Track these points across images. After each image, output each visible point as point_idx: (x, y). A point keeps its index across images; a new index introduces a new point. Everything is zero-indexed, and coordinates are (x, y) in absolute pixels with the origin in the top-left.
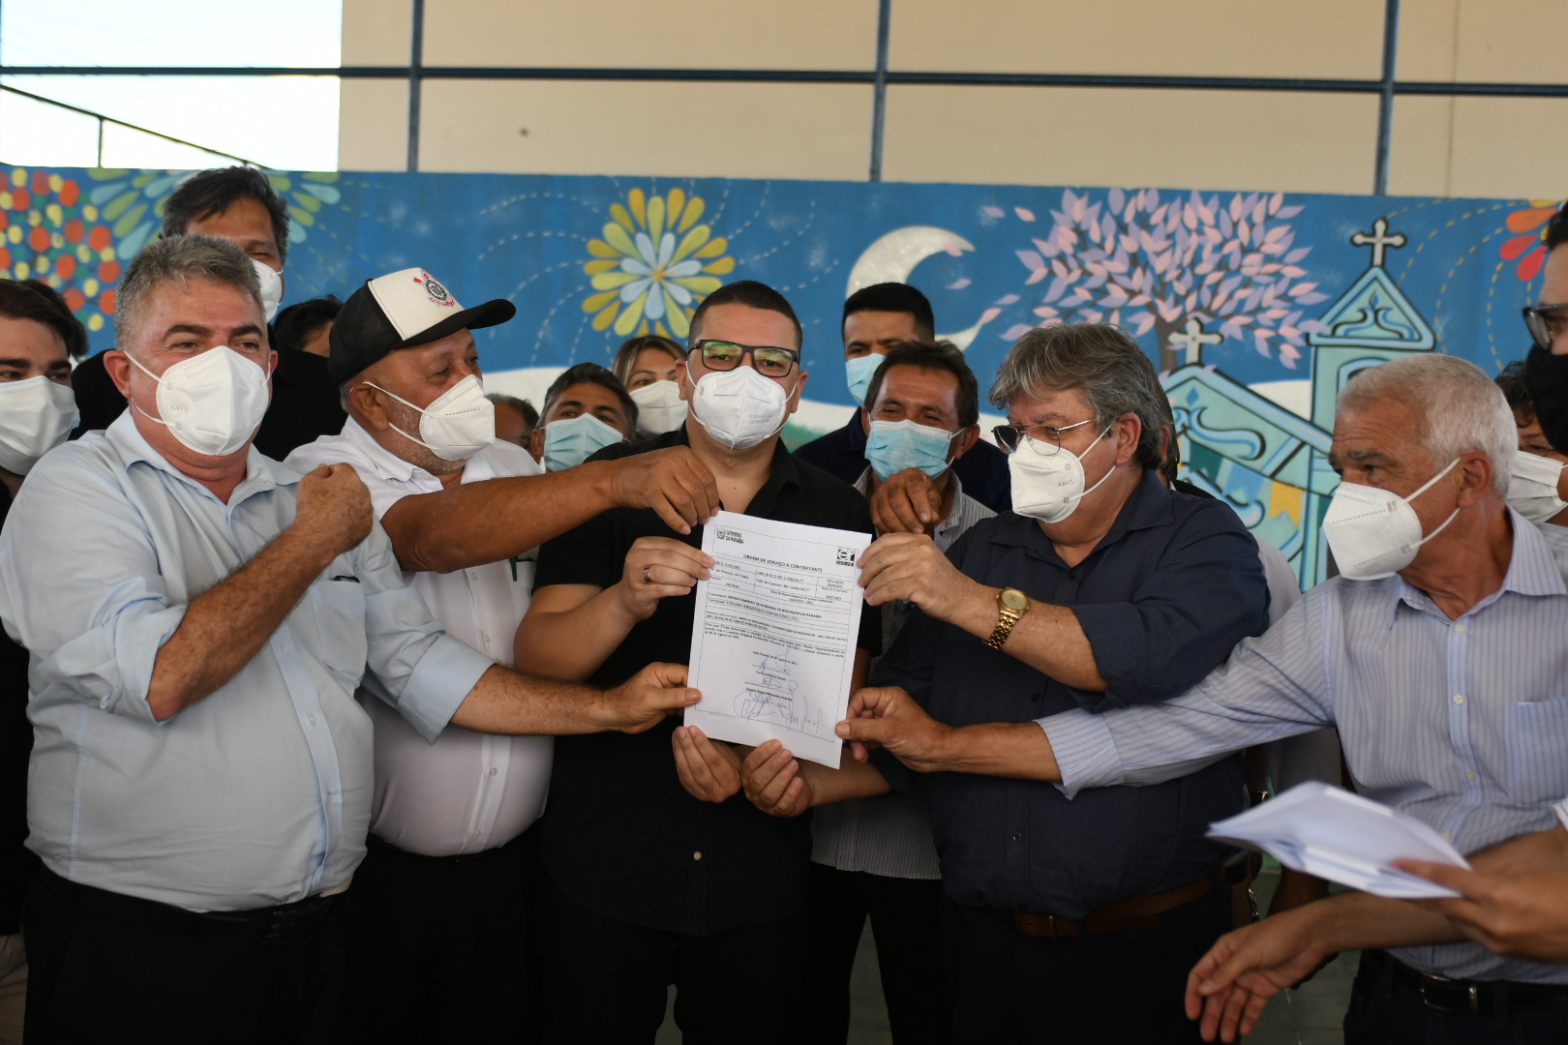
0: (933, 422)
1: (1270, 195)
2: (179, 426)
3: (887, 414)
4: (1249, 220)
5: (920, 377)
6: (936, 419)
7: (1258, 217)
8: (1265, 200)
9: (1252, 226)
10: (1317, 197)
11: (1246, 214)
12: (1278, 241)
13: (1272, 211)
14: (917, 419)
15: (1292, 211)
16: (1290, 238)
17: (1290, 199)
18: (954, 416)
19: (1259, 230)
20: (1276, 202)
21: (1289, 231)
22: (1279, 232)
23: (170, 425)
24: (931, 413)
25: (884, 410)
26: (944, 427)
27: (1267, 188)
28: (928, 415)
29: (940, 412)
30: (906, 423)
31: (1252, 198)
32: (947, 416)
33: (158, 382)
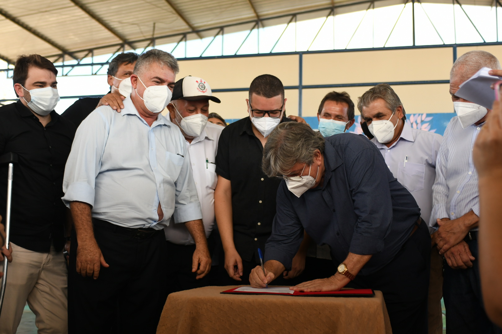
0: (340, 120)
1: (422, 114)
2: (147, 102)
3: (325, 117)
4: (416, 122)
5: (336, 105)
6: (341, 119)
7: (419, 121)
8: (420, 116)
9: (417, 124)
10: (436, 114)
11: (415, 120)
12: (425, 128)
13: (423, 119)
14: (334, 119)
15: (429, 119)
16: (429, 127)
17: (428, 115)
18: (347, 118)
19: (419, 125)
20: (424, 116)
21: (429, 125)
22: (426, 125)
23: (145, 100)
24: (339, 117)
25: (324, 115)
26: (343, 121)
27: (421, 112)
28: (338, 117)
29: (342, 117)
30: (331, 120)
31: (416, 116)
32: (344, 118)
33: (146, 89)
